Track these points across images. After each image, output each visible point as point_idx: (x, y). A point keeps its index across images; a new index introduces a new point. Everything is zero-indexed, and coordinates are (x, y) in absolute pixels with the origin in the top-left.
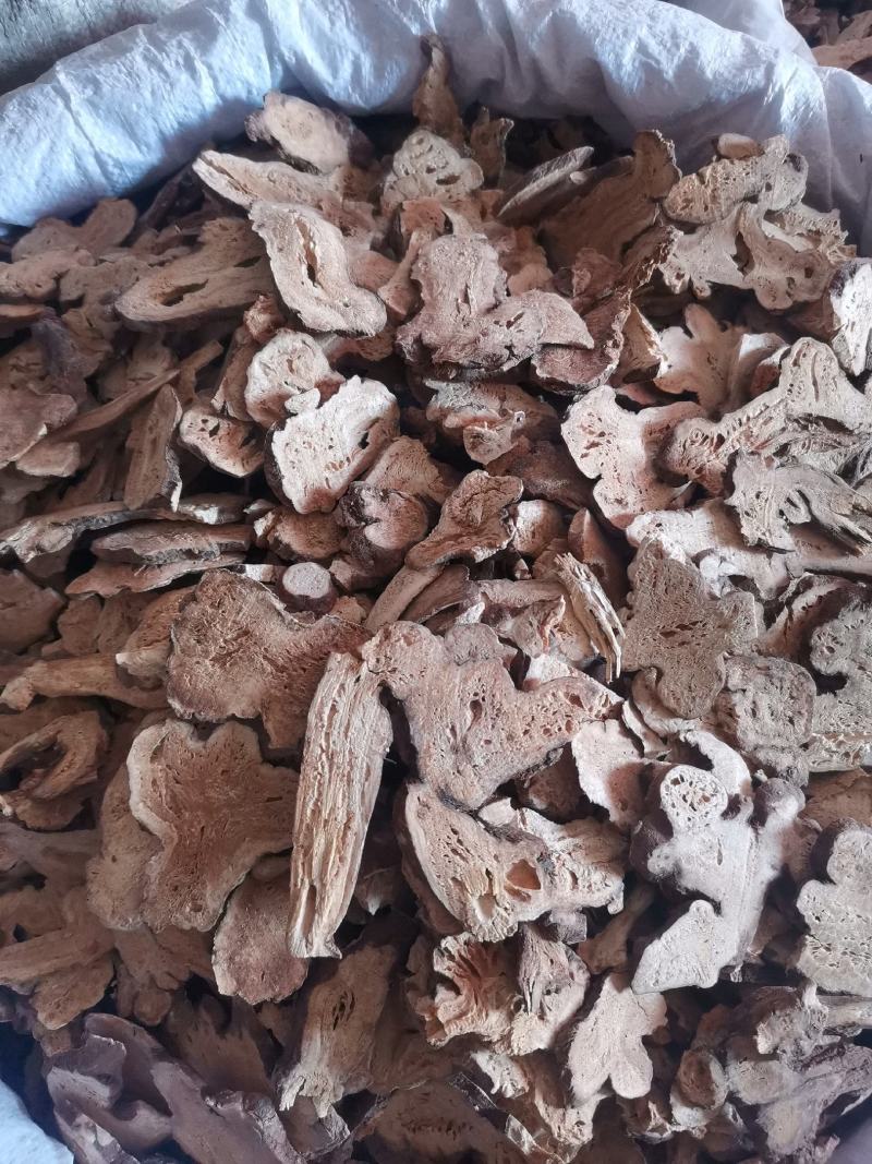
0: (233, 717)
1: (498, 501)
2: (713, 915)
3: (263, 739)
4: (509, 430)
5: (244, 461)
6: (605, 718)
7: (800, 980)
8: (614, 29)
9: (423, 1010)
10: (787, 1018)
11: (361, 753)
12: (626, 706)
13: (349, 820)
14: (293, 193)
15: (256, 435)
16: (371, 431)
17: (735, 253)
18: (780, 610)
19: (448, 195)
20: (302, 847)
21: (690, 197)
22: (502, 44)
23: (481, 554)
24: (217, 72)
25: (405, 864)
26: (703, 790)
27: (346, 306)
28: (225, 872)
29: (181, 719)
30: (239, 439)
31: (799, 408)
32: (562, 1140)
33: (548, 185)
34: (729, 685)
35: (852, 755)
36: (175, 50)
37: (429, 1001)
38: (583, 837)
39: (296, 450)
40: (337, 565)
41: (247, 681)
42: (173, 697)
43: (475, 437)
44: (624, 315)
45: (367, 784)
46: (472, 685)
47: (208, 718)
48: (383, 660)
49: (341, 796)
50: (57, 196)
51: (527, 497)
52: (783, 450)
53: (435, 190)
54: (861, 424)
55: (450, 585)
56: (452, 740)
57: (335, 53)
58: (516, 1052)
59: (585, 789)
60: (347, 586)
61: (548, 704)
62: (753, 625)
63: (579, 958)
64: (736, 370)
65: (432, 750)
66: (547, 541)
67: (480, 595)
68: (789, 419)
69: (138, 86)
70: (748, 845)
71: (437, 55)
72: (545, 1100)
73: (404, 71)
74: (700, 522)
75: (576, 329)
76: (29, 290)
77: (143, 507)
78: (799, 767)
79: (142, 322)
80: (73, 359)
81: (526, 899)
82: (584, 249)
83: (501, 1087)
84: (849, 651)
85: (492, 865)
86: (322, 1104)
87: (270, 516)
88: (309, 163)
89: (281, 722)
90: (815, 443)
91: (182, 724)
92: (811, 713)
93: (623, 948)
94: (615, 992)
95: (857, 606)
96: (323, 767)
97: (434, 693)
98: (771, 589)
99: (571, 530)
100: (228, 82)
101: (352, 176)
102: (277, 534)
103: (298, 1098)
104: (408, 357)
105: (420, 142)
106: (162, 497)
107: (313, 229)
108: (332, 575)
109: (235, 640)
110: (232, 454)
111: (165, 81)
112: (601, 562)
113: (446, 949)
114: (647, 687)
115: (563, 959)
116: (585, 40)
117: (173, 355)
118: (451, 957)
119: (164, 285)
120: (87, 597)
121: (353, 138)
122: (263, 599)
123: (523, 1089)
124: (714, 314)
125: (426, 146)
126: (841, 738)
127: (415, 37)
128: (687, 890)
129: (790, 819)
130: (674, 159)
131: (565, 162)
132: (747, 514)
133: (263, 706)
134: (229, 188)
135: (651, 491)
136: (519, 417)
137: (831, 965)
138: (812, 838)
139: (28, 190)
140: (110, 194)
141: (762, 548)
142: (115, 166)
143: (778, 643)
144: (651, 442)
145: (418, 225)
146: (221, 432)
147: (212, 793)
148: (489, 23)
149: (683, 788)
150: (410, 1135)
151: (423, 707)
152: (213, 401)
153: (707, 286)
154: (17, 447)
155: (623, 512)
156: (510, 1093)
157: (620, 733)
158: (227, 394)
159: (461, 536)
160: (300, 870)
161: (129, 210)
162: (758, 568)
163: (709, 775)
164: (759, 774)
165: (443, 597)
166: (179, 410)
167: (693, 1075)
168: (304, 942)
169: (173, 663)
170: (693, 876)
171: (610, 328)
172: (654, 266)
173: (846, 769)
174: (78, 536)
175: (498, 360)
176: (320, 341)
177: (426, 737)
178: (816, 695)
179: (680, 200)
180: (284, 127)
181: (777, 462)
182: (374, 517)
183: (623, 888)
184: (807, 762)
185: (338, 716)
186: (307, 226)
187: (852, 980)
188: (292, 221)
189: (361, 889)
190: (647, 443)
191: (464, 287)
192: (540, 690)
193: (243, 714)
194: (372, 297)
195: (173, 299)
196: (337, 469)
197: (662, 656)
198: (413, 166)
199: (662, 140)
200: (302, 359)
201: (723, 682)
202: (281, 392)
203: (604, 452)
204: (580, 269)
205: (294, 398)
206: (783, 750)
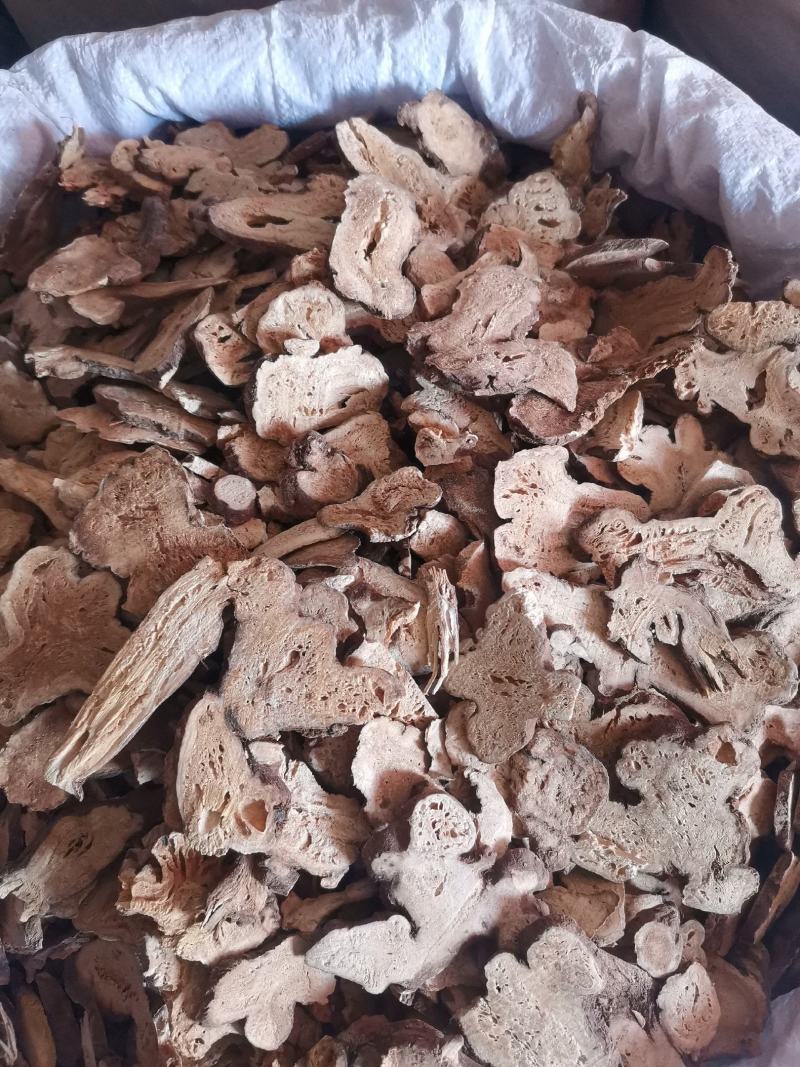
0: (108, 569)
1: (417, 499)
2: (408, 936)
3: (123, 599)
4: (457, 446)
5: (235, 373)
6: (413, 723)
7: (455, 1031)
8: (746, 151)
9: (125, 878)
10: (419, 1058)
11: (183, 647)
12: (436, 725)
13: (143, 696)
14: (411, 180)
15: (254, 353)
16: (353, 397)
17: (752, 386)
18: (609, 708)
19: (541, 235)
20: (98, 697)
21: (734, 321)
22: (647, 125)
23: (377, 537)
24: (399, 57)
25: (171, 754)
26: (455, 825)
28: (42, 688)
29: (70, 551)
30: (242, 353)
31: (725, 544)
32: (176, 1046)
33: (615, 260)
34: (532, 751)
35: (618, 869)
36: (373, 26)
37: (133, 873)
38: (337, 811)
39: (278, 384)
40: (266, 491)
41: (135, 546)
42: (75, 531)
43: (426, 439)
44: (615, 395)
45: (174, 673)
46: (302, 638)
47: (90, 561)
48: (242, 581)
49: (149, 673)
50: (231, 106)
51: (441, 507)
52: (694, 574)
53: (533, 227)
54: (778, 585)
55: (335, 549)
56: (261, 673)
57: (504, 79)
58: (179, 953)
59: (354, 771)
60: (264, 512)
61: (355, 685)
62: (570, 707)
63: (278, 908)
64: (695, 486)
65: (240, 674)
66: (441, 552)
67: (357, 569)
68: (711, 550)
69: (330, 44)
70: (470, 894)
71: (588, 114)
72: (184, 1005)
73: (556, 117)
74: (578, 600)
75: (567, 391)
76: (165, 170)
77: (142, 374)
78: (560, 853)
79: (221, 229)
80: (159, 237)
81: (246, 833)
82: (622, 327)
83: (155, 974)
84: (654, 775)
85: (235, 792)
86: (27, 910)
87: (237, 427)
88: (441, 161)
89: (142, 592)
90: (727, 582)
91: (71, 557)
92: (592, 812)
93: (318, 920)
94: (290, 952)
95: (678, 739)
96: (148, 643)
97: (267, 629)
98: (611, 687)
99: (461, 553)
100: (405, 68)
101: (475, 187)
102: (232, 444)
103: (10, 895)
104: (408, 349)
105: (543, 181)
106: (157, 372)
107: (394, 213)
108: (257, 497)
109: (144, 509)
110: (228, 364)
111: (353, 49)
112: (475, 591)
113: (172, 841)
114: (463, 716)
115: (261, 901)
116: (716, 149)
117: (235, 266)
118: (172, 850)
119: (257, 209)
120: (69, 425)
121: (494, 156)
122: (181, 488)
123: (171, 987)
124: (705, 432)
125: (545, 186)
126: (612, 848)
127: (577, 91)
128: (397, 902)
129: (521, 892)
130: (733, 282)
131: (637, 245)
132: (621, 611)
133: (135, 572)
134: (357, 155)
135: (554, 554)
136: (472, 440)
137: (491, 1036)
138: (533, 917)
139: (208, 93)
140: (276, 122)
141: (618, 646)
142: (286, 101)
143: (596, 737)
144: (579, 513)
145: (497, 249)
146: (228, 343)
147: (64, 621)
148: (643, 104)
149: (438, 815)
150: (97, 979)
151: (251, 635)
152: (234, 315)
153: (710, 404)
154: (78, 285)
155: (515, 559)
156: (159, 984)
157: (417, 742)
158: (248, 315)
159: (370, 514)
160: (86, 715)
161: (283, 141)
162: (609, 663)
163: (467, 816)
164: (526, 840)
165: (325, 557)
166: (205, 311)
167: (321, 1058)
168: (58, 772)
169: (91, 504)
170: (407, 893)
171: (596, 401)
172: (665, 366)
173: (610, 879)
174: (93, 376)
175: (475, 384)
176: (349, 306)
177: (242, 660)
178: (606, 798)
179: (723, 320)
180: (433, 123)
181: (672, 580)
182: (313, 465)
183: (346, 871)
184: (574, 853)
185: (182, 609)
186: (390, 208)
187: (502, 1060)
188: (381, 200)
189: (136, 757)
190: (573, 513)
191: (491, 313)
192: (356, 670)
193: (117, 570)
194: (410, 288)
195: (258, 222)
196: (307, 414)
197: (484, 695)
198: (526, 199)
199: (730, 260)
200: (321, 313)
201: (525, 744)
202: (293, 332)
203: (526, 502)
204: (605, 343)
205: (294, 340)
206: (553, 830)
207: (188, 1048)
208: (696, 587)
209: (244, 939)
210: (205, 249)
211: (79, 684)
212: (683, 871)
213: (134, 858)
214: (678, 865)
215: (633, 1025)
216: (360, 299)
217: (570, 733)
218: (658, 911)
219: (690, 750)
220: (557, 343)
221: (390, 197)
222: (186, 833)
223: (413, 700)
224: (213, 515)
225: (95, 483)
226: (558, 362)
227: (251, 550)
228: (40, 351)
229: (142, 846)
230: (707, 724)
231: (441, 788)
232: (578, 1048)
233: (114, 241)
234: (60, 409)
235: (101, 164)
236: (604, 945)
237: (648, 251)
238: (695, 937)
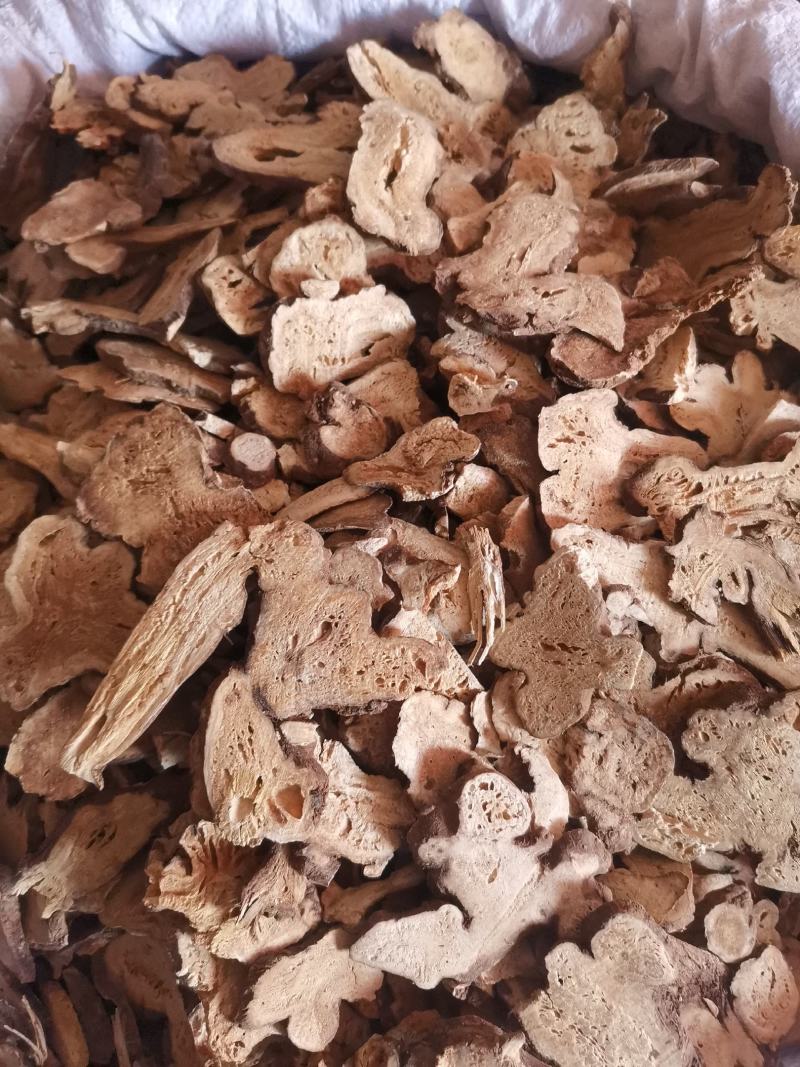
0: (119, 539)
1: (453, 453)
2: (460, 927)
3: (137, 571)
4: (494, 392)
5: (248, 321)
6: (456, 697)
7: (515, 1027)
9: (153, 872)
10: (478, 1057)
11: (205, 620)
12: (481, 698)
13: (165, 674)
14: (430, 108)
15: (266, 299)
16: (377, 343)
18: (672, 675)
19: (574, 163)
20: (115, 676)
21: (793, 247)
22: (686, 37)
23: (410, 496)
25: (196, 737)
26: (508, 807)
27: (406, 218)
28: (55, 669)
29: (78, 520)
30: (255, 299)
31: (795, 492)
32: (214, 1050)
33: (660, 183)
34: (589, 724)
35: (684, 848)
37: (160, 867)
38: (378, 794)
39: (296, 330)
40: (286, 448)
41: (147, 513)
42: (82, 498)
43: (460, 386)
44: (667, 331)
45: (196, 650)
46: (333, 608)
47: (101, 530)
48: (266, 547)
49: (169, 649)
50: (232, 36)
51: (480, 461)
52: (761, 526)
53: (564, 154)
55: (366, 510)
56: (290, 647)
58: (213, 951)
59: (395, 751)
60: (286, 472)
61: (394, 657)
62: (630, 676)
63: (318, 900)
64: (758, 429)
65: (268, 649)
66: (481, 510)
67: (389, 530)
68: (780, 499)
70: (527, 879)
71: (621, 28)
72: (221, 1005)
73: (586, 33)
74: (635, 558)
75: (612, 326)
76: (164, 107)
77: (147, 326)
78: (623, 832)
79: (227, 165)
80: (160, 177)
81: (282, 821)
82: (669, 257)
83: (188, 974)
84: (724, 747)
85: (267, 776)
86: (50, 906)
87: (252, 381)
88: (462, 87)
89: (157, 562)
90: (796, 533)
91: (80, 527)
92: (657, 789)
93: (363, 911)
94: (334, 947)
95: (750, 707)
96: (166, 617)
97: (295, 598)
98: (674, 652)
99: (504, 510)
101: (499, 114)
102: (248, 399)
103: (31, 891)
104: (437, 287)
105: (573, 104)
106: (162, 323)
107: (415, 139)
108: (278, 456)
109: (156, 472)
110: (239, 310)
112: (521, 552)
113: (201, 830)
114: (511, 688)
115: (299, 892)
117: (243, 205)
118: (202, 840)
119: (265, 142)
120: (71, 384)
121: (517, 80)
122: (195, 448)
123: (207, 987)
124: (766, 370)
125: (577, 110)
126: (679, 826)
128: (446, 890)
129: (582, 877)
130: (793, 202)
131: (683, 166)
132: (683, 569)
133: (149, 541)
134: (372, 81)
135: (605, 508)
136: (511, 384)
137: (554, 1031)
138: (596, 903)
140: (281, 52)
141: (682, 607)
142: (291, 28)
143: (658, 706)
144: (631, 463)
145: (528, 177)
146: (239, 287)
147: (76, 597)
148: (683, 13)
149: (489, 796)
150: (127, 974)
151: (278, 605)
152: (244, 256)
153: (770, 339)
154: (75, 232)
155: (564, 515)
156: (193, 984)
157: (461, 717)
158: (260, 255)
159: (402, 470)
160: (102, 697)
161: (289, 72)
162: (671, 626)
163: (520, 796)
164: (584, 820)
165: (354, 518)
166: (213, 252)
167: (371, 1058)
168: (74, 760)
169: (98, 469)
170: (457, 880)
171: (646, 339)
172: (721, 297)
173: (675, 858)
174: (95, 331)
175: (514, 322)
176: (369, 244)
177: (269, 633)
178: (671, 774)
179: (782, 245)
180: (451, 44)
181: (739, 533)
182: (337, 420)
183: (390, 858)
184: (636, 833)
185: (201, 579)
186: (411, 134)
187: (567, 1056)
188: (399, 125)
189: (158, 741)
190: (626, 462)
191: (527, 245)
192: (394, 641)
193: (129, 540)
194: (436, 221)
195: (266, 156)
196: (328, 364)
197: (534, 665)
198: (556, 124)
199: (788, 179)
200: (339, 250)
201: (581, 717)
202: (308, 273)
203: (573, 451)
204: (652, 274)
205: (312, 281)
206: (613, 808)
207: (228, 1053)
208: (764, 540)
209: (283, 934)
210: (210, 189)
211: (95, 663)
212: (756, 849)
213: (161, 847)
214: (751, 843)
215: (705, 1015)
216: (382, 233)
217: (629, 703)
218: (729, 892)
219: (764, 718)
220: (598, 278)
221: (409, 122)
222: (217, 822)
223: (456, 672)
224: (230, 477)
225: (102, 446)
226: (601, 297)
227: (274, 514)
228: (36, 305)
229: (169, 836)
230: (781, 690)
231: (490, 766)
232: (650, 1042)
233: (112, 184)
234: (61, 367)
235: (95, 105)
236: (674, 930)
237: (697, 172)
238: (767, 919)
